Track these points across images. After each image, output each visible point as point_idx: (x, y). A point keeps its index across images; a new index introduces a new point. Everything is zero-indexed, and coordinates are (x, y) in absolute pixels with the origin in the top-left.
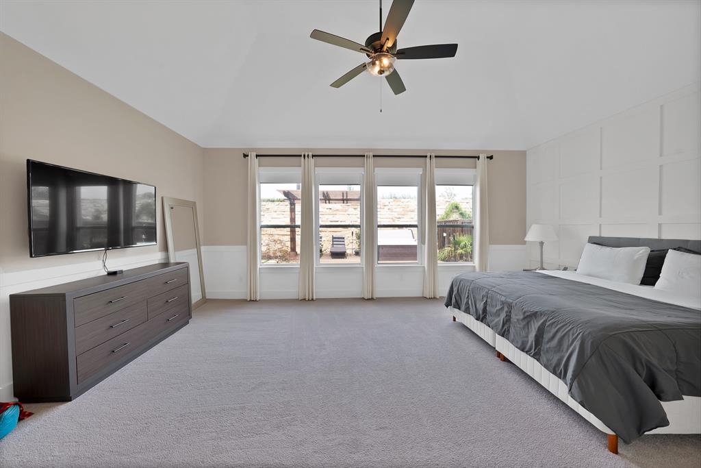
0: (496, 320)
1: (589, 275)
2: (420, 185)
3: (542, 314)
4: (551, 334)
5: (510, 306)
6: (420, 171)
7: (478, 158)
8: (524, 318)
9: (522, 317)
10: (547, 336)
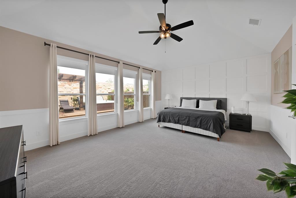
0: (184, 122)
1: (185, 107)
2: (136, 78)
3: (200, 116)
4: (204, 121)
5: (189, 117)
6: (136, 73)
7: (152, 71)
8: (195, 119)
9: (194, 119)
10: (203, 121)
